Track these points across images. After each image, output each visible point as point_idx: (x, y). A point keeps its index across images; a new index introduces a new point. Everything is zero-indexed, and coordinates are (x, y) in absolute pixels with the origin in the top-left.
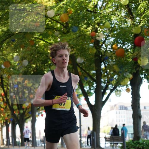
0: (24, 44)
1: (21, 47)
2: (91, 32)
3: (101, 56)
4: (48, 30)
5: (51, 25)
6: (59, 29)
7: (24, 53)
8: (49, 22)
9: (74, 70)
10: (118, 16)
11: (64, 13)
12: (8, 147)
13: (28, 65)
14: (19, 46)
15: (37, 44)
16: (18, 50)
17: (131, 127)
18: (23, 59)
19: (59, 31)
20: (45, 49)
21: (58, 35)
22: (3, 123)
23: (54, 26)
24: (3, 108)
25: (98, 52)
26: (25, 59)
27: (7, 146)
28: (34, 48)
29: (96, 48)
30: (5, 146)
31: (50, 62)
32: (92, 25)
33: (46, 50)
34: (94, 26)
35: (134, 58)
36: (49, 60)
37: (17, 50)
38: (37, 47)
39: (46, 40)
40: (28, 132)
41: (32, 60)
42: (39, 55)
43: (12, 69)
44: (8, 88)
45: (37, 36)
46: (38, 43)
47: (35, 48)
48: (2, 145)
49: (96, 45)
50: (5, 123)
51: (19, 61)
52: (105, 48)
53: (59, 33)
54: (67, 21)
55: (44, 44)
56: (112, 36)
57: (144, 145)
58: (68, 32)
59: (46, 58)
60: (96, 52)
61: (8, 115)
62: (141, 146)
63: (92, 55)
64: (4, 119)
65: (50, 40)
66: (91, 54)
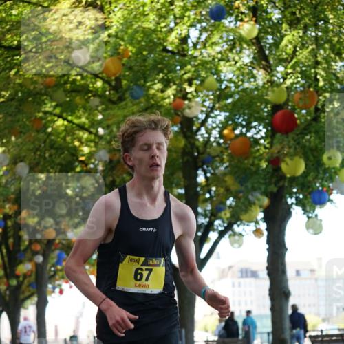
0: (20, 126)
1: (11, 134)
2: (174, 100)
3: (196, 154)
4: (73, 94)
5: (82, 82)
6: (99, 93)
7: (19, 146)
8: (77, 75)
10: (235, 64)
11: (111, 56)
14: (6, 131)
15: (49, 127)
16: (4, 141)
17: (266, 316)
18: (18, 160)
19: (100, 96)
20: (68, 139)
21: (98, 106)
23: (88, 85)
25: (189, 146)
26: (21, 161)
28: (41, 135)
29: (185, 136)
31: (78, 169)
32: (175, 84)
33: (70, 141)
34: (180, 85)
35: (272, 159)
36: (77, 164)
37: (2, 140)
38: (50, 134)
39: (70, 118)
40: (28, 329)
41: (38, 164)
42: (53, 151)
45: (50, 107)
46: (52, 125)
47: (46, 136)
49: (185, 130)
51: (8, 165)
52: (206, 135)
53: (100, 102)
54: (118, 75)
55: (66, 127)
56: (222, 109)
58: (121, 99)
59: (69, 158)
60: (186, 145)
63: (176, 152)
65: (80, 118)
66: (173, 149)
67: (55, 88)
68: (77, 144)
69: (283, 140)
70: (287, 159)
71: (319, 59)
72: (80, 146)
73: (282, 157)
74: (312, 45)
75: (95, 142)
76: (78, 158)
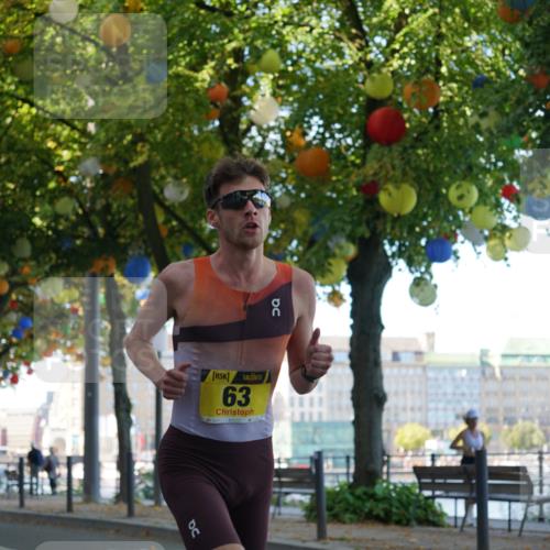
9: (141, 217)
10: (311, 31)
15: (8, 116)
20: (38, 136)
29: (226, 142)
31: (52, 185)
33: (39, 140)
34: (222, 62)
35: (364, 184)
36: (50, 176)
38: (9, 127)
42: (12, 156)
46: (12, 112)
47: (2, 131)
49: (226, 130)
52: (259, 139)
55: (34, 116)
57: (391, 505)
59: (39, 167)
62: (381, 506)
67: (20, 57)
68: (51, 144)
69: (383, 155)
70: (390, 187)
71: (444, 30)
72: (56, 148)
73: (382, 182)
74: (432, 7)
75: (80, 143)
76: (52, 168)
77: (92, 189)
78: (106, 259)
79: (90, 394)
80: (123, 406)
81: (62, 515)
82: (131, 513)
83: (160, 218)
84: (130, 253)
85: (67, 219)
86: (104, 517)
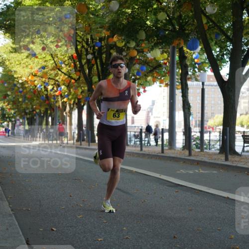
9: (195, 21)
12: (81, 145)
13: (118, 10)
22: (73, 104)
24: (74, 79)
27: (79, 143)
30: (75, 141)
31: (155, 6)
41: (126, 2)
43: (92, 15)
44: (83, 47)
48: (70, 140)
50: (76, 104)
51: (104, 2)
61: (82, 92)
64: (74, 97)
77: (173, 8)
78: (179, 40)
79: (172, 101)
80: (186, 107)
81: (159, 154)
82: (190, 154)
83: (205, 21)
84: (191, 37)
85: (162, 22)
86: (179, 156)
